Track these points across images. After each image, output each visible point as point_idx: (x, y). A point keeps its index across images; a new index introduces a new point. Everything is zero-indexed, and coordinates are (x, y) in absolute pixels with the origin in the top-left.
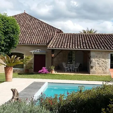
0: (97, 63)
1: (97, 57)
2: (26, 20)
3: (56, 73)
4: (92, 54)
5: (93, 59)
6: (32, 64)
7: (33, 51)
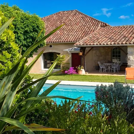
5: (131, 57)
6: (69, 64)
7: (67, 50)
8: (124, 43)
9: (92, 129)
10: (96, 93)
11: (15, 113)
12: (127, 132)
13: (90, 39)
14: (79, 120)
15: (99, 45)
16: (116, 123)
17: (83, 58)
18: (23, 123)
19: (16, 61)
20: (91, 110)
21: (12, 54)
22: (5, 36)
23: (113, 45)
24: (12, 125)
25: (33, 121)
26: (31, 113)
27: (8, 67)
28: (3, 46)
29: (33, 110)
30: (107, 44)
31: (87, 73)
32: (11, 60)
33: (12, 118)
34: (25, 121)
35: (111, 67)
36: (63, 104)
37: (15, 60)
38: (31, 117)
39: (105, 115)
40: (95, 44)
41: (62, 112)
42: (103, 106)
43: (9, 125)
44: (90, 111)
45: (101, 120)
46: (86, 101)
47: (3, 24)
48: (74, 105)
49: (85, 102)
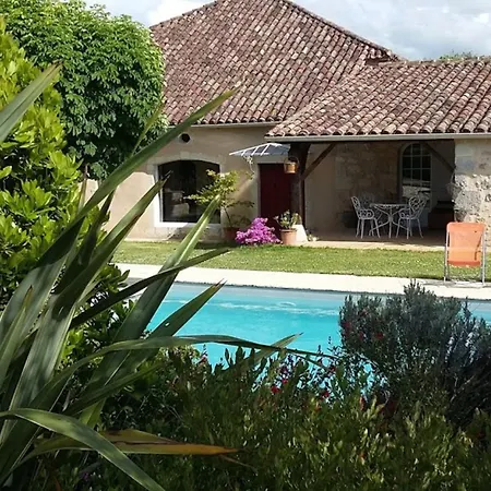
0: (483, 194)
1: (482, 166)
2: (253, 17)
3: (315, 243)
4: (462, 155)
5: (467, 179)
6: (251, 204)
7: (243, 152)
8: (443, 126)
9: (330, 449)
10: (343, 324)
11: (65, 393)
12: (449, 457)
13: (323, 111)
14: (284, 417)
15: (355, 137)
16: (411, 425)
17: (299, 185)
18: (95, 429)
19: (69, 218)
20: (327, 384)
21: (54, 192)
22: (30, 129)
23: (404, 136)
24: (59, 435)
25: (130, 420)
26: (123, 392)
27: (42, 237)
28: (24, 165)
29: (129, 383)
30: (384, 132)
31: (315, 239)
32: (50, 213)
33: (57, 410)
34: (103, 421)
35: (396, 218)
36: (231, 364)
37: (64, 211)
38: (123, 405)
39: (375, 401)
40: (343, 130)
41: (228, 389)
42: (368, 368)
43: (47, 433)
44: (323, 386)
45: (361, 416)
46: (309, 354)
47: (22, 89)
48: (268, 364)
49: (304, 356)
